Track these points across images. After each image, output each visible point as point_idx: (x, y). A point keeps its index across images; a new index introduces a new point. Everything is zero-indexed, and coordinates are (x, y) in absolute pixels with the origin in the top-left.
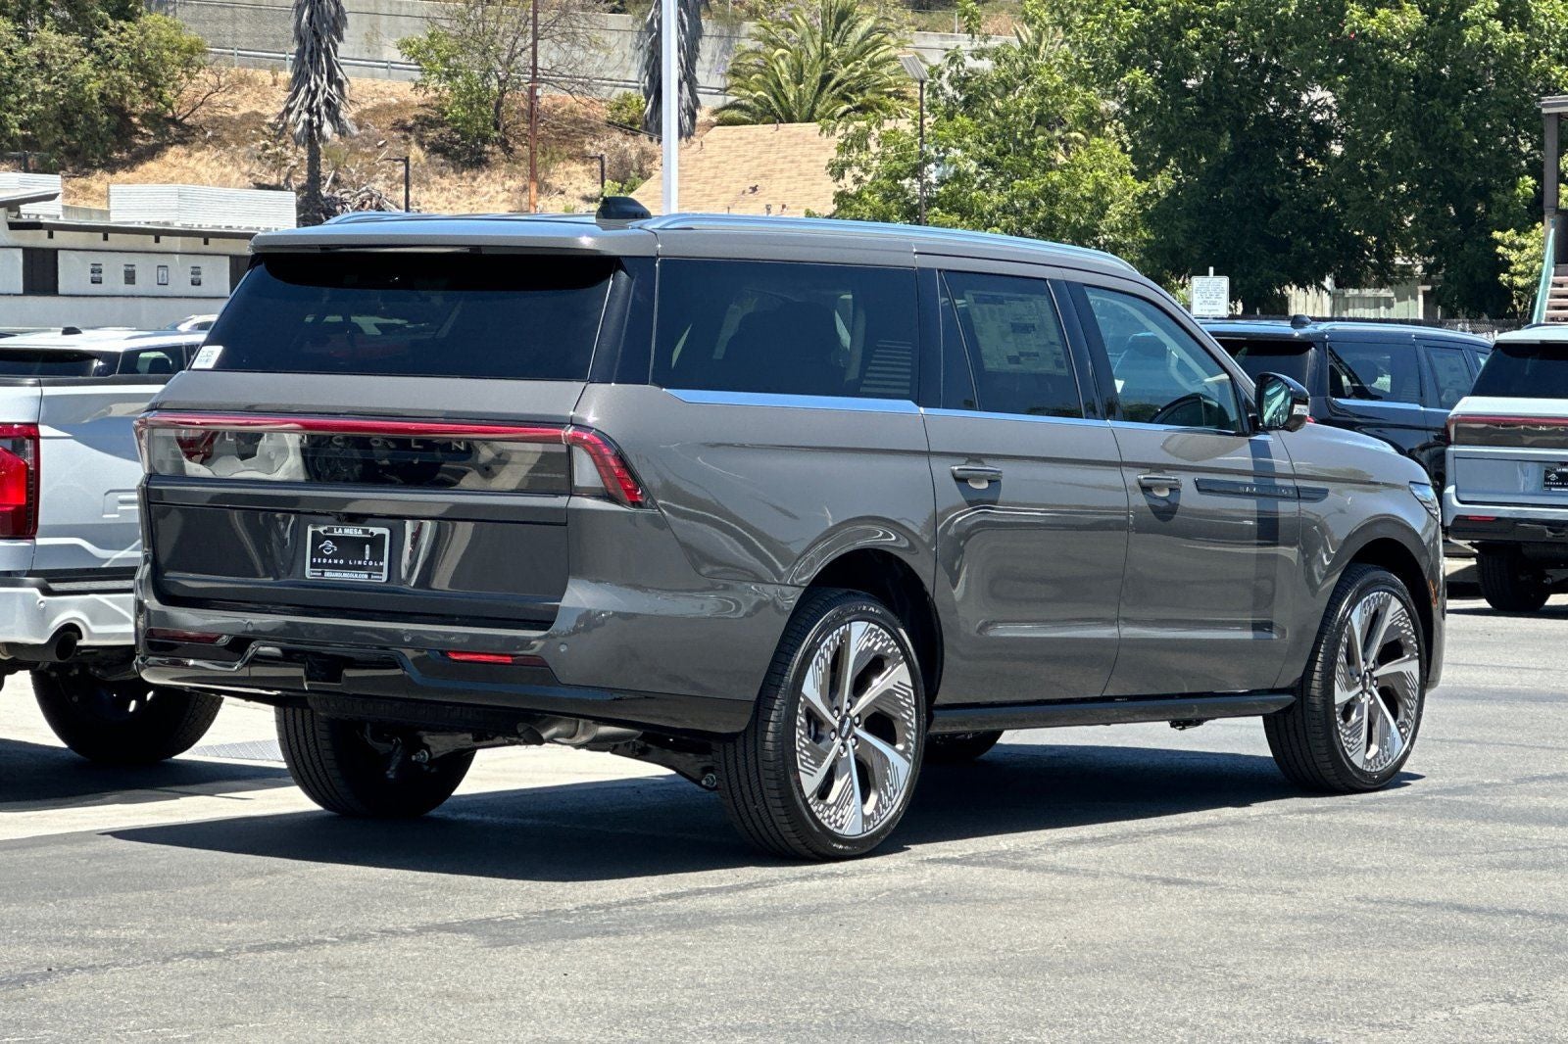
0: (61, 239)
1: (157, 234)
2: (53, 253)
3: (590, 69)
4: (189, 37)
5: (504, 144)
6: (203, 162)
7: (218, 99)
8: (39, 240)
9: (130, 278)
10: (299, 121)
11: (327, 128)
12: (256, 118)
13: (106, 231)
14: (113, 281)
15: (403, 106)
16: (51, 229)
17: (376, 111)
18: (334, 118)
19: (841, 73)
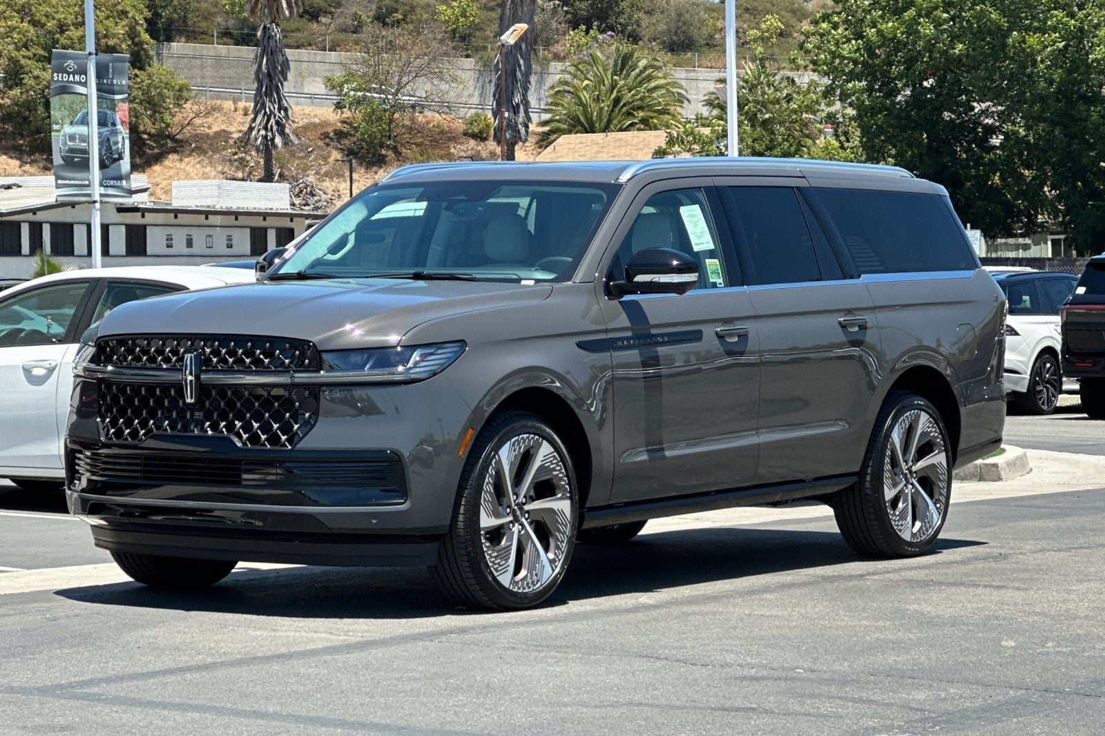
0: (150, 218)
1: (207, 214)
2: (144, 227)
3: (452, 96)
4: (181, 80)
5: (395, 149)
6: (191, 164)
7: (198, 121)
8: (135, 219)
9: (190, 243)
10: (258, 135)
11: (278, 140)
12: (224, 135)
13: (176, 212)
14: (180, 246)
15: (324, 124)
16: (143, 211)
17: (306, 128)
18: (282, 133)
19: (628, 97)
